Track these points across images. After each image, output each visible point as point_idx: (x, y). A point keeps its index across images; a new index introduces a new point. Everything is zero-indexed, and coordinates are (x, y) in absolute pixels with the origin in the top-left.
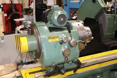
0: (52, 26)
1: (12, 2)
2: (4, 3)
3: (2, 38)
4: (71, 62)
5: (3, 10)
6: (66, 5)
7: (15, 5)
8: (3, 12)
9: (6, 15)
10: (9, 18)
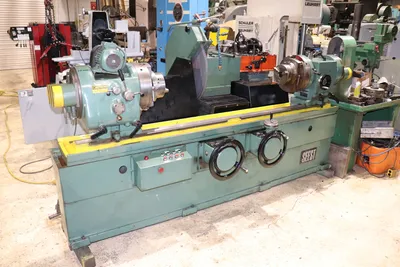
0: (100, 71)
1: (50, 21)
2: (34, 21)
3: (31, 94)
4: (128, 124)
5: (31, 39)
6: (161, 30)
7: (58, 27)
8: (32, 42)
9: (38, 48)
10: (44, 54)
